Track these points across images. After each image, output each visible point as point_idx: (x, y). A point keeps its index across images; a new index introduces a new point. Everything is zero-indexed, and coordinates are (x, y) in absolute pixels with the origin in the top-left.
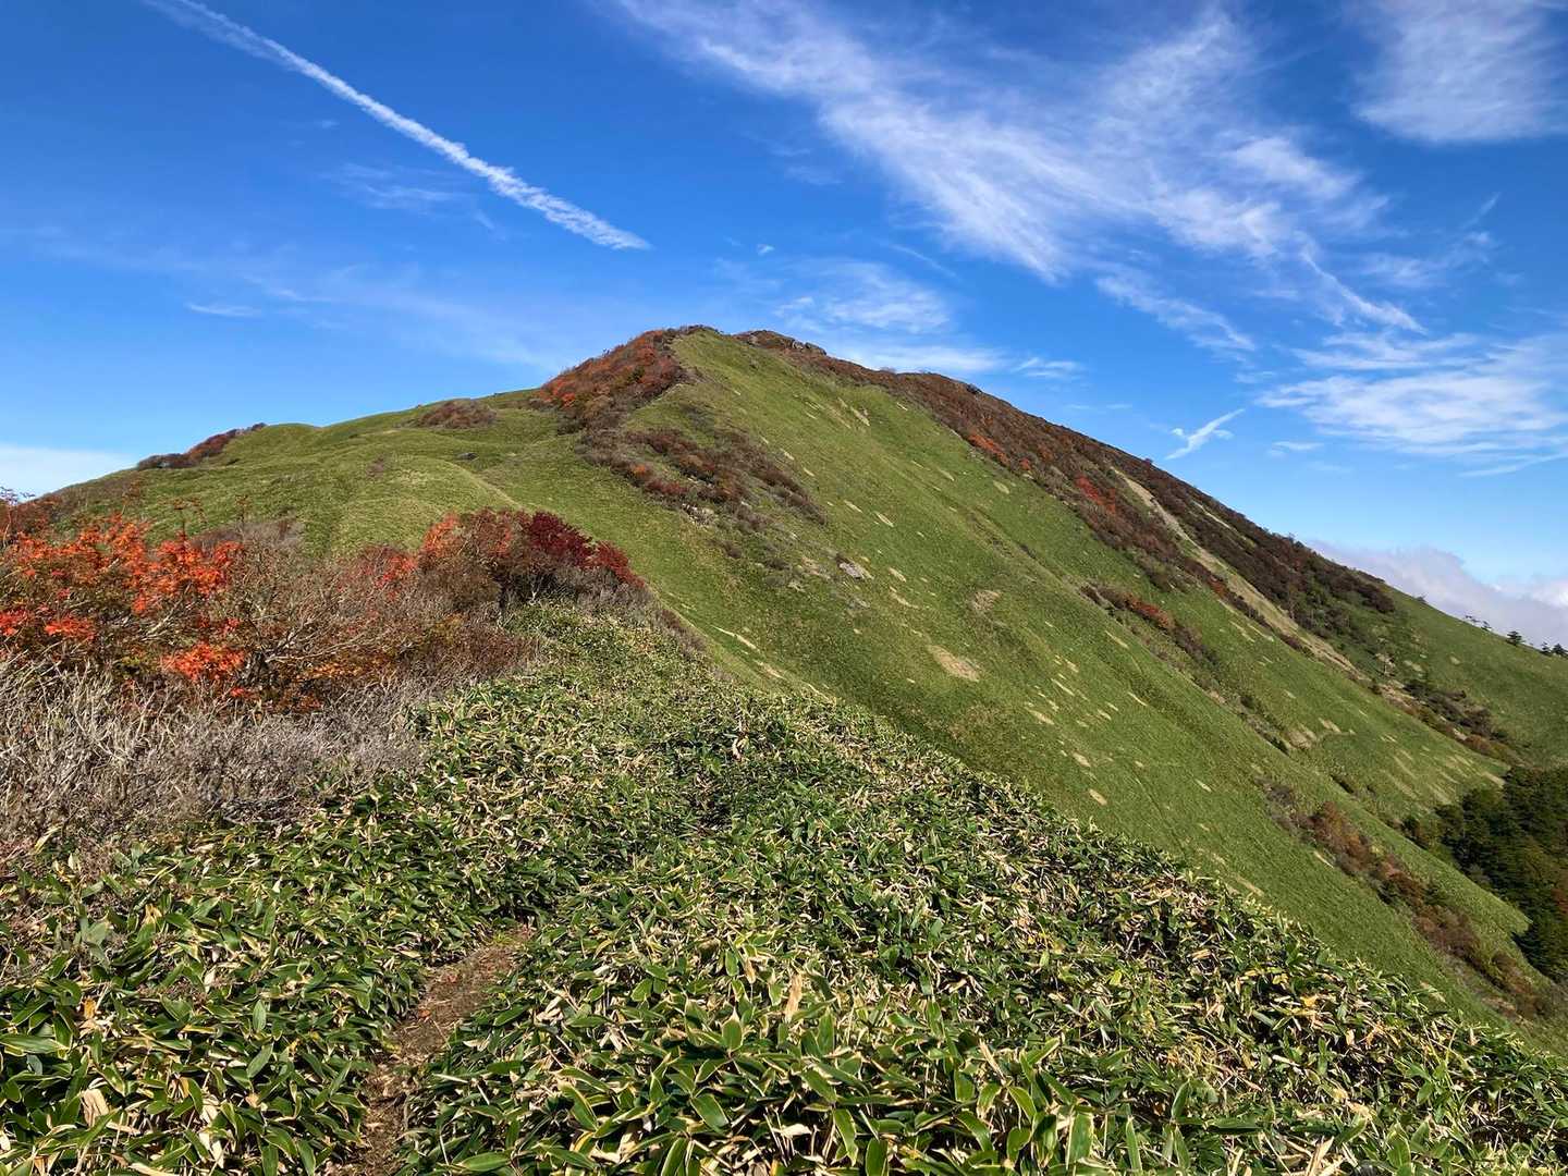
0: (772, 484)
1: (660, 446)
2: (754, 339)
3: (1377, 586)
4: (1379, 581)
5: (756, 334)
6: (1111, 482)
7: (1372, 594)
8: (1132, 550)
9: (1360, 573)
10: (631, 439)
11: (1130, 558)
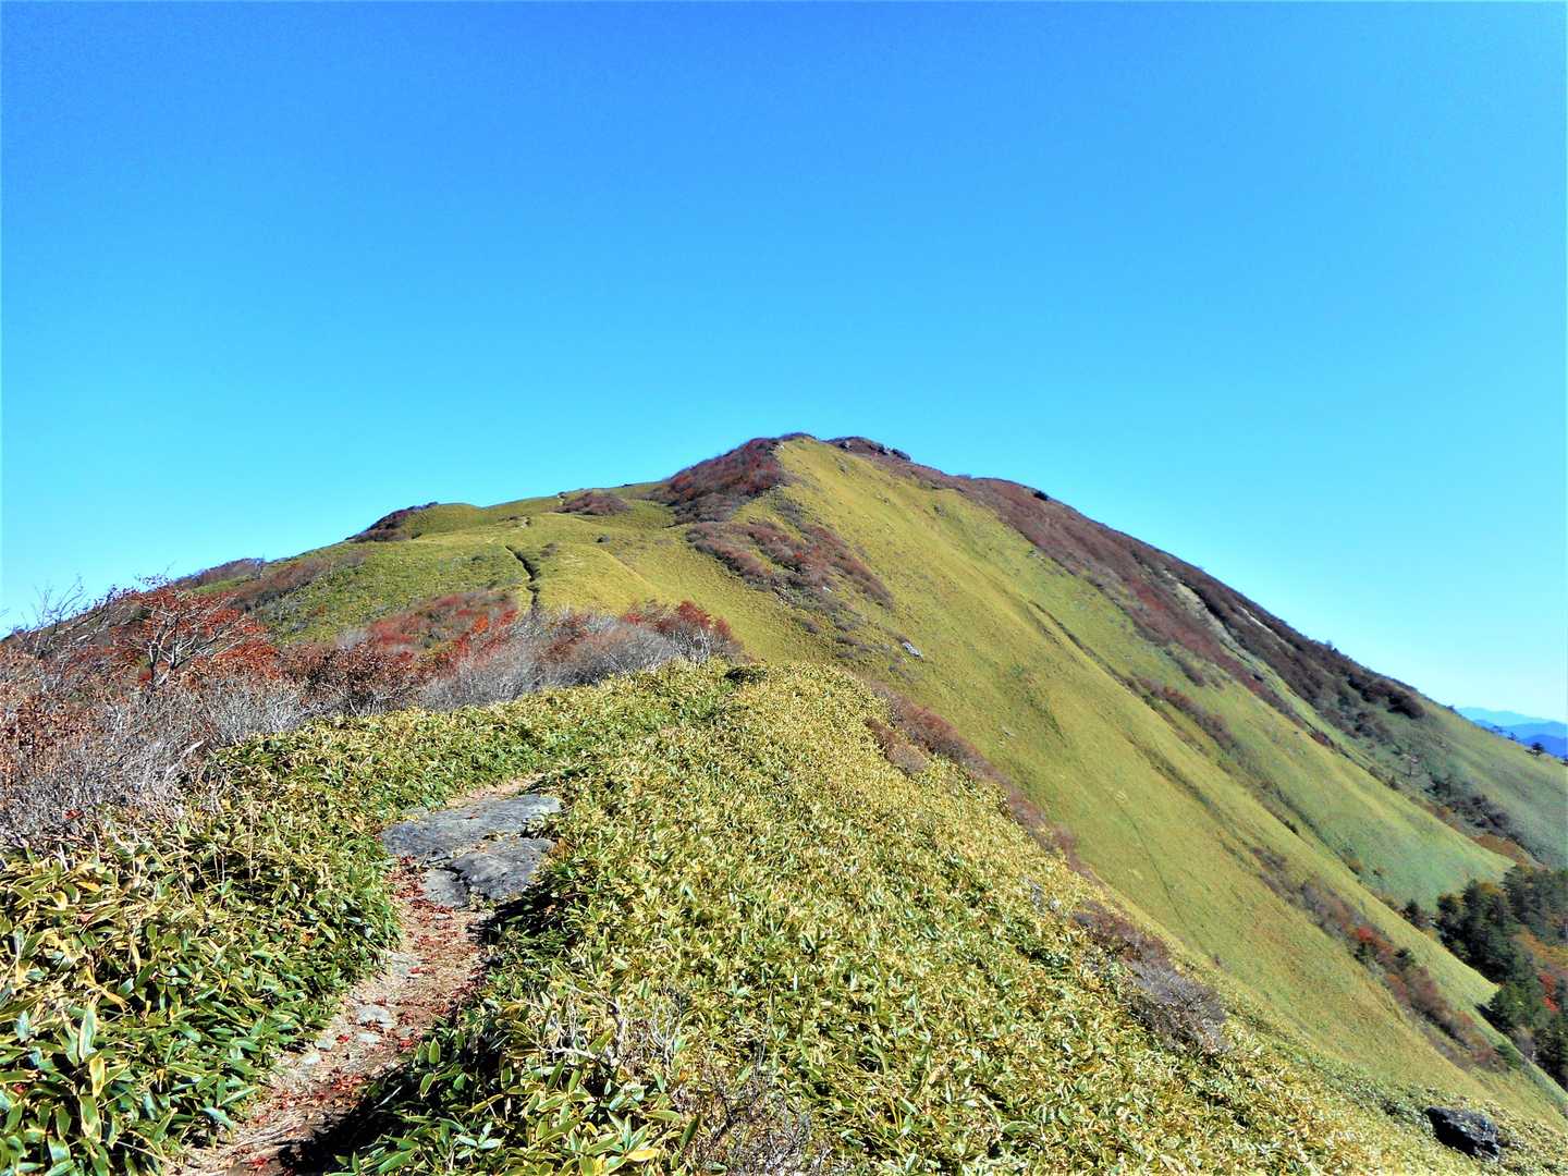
0: (850, 573)
1: (757, 537)
2: (848, 444)
3: (1408, 693)
4: (1410, 688)
5: (849, 439)
6: (1163, 586)
7: (1402, 702)
8: (1173, 647)
9: (1394, 680)
10: (734, 530)
11: (1169, 654)
